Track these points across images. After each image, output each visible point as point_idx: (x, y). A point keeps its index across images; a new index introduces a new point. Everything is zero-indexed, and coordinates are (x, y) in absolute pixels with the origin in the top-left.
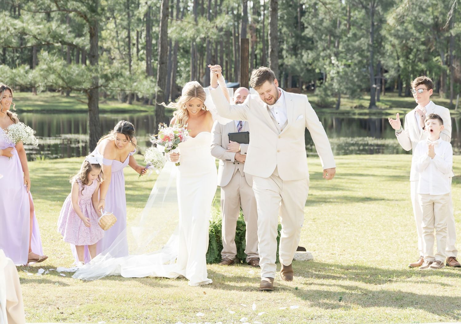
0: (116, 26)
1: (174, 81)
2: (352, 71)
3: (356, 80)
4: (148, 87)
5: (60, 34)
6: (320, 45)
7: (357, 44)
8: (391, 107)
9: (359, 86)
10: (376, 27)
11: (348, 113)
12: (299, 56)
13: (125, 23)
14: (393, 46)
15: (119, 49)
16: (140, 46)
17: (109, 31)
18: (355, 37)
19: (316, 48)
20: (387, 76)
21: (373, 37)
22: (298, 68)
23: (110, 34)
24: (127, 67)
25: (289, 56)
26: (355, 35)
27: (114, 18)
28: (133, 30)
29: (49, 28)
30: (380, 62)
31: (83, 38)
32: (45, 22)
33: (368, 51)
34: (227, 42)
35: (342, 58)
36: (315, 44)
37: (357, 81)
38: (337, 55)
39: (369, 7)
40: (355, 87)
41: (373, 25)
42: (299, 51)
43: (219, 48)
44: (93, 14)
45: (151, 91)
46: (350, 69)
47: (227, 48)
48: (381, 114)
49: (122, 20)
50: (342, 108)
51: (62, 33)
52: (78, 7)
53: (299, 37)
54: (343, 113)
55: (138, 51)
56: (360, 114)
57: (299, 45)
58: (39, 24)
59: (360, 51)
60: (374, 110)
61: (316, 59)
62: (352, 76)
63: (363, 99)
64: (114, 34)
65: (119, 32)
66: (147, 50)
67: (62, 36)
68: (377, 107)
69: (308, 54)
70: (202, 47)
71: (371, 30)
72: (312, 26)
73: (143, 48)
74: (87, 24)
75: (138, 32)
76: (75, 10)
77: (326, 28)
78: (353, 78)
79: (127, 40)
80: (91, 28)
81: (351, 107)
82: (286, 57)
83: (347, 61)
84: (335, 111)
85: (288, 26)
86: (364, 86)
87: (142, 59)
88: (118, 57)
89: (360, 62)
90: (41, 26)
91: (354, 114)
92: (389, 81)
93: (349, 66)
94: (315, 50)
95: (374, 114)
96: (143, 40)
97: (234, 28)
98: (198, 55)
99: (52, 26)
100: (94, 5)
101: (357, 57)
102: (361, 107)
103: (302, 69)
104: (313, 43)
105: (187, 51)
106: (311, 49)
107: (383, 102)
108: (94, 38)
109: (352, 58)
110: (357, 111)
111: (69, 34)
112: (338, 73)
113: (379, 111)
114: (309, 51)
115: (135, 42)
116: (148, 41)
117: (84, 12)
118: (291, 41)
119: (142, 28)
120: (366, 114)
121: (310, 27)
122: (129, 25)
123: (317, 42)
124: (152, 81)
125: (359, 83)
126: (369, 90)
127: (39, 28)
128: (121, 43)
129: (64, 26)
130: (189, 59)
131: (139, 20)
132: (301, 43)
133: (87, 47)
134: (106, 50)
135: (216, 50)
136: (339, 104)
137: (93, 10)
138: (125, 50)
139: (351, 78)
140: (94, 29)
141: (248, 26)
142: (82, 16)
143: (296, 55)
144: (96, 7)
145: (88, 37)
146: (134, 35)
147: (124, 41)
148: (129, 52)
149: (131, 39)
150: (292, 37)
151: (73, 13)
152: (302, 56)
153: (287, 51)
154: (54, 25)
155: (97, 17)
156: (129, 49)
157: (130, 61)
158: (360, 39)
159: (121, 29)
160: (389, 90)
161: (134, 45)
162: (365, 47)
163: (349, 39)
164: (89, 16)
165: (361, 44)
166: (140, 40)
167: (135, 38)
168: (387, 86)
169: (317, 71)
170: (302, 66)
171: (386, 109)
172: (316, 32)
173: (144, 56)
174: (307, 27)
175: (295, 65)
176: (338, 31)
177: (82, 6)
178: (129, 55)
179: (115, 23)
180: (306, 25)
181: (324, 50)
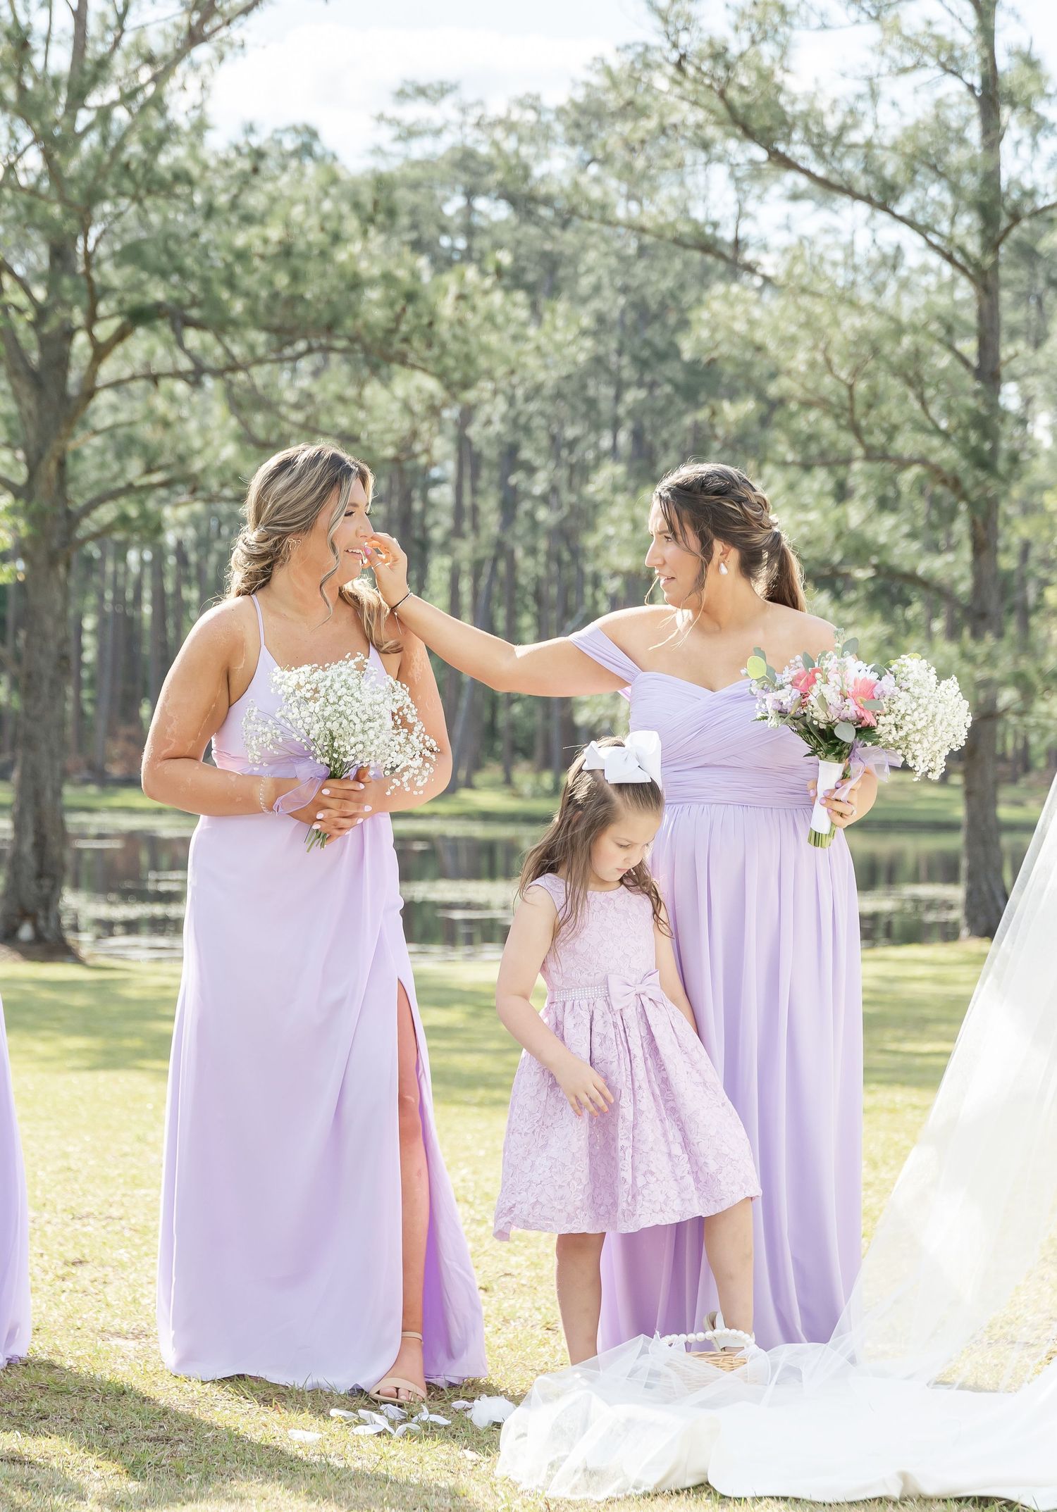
5: (875, 542)
29: (838, 522)
31: (950, 557)
32: (829, 502)
44: (981, 475)
51: (882, 539)
52: (931, 450)
58: (804, 508)
67: (881, 549)
74: (963, 507)
76: (923, 461)
80: (974, 524)
90: (813, 516)
99: (845, 516)
100: (987, 446)
108: (984, 556)
111: (904, 544)
117: (954, 469)
127: (807, 523)
129: (889, 521)
133: (964, 587)
137: (983, 462)
140: (985, 526)
142: (944, 482)
144: (994, 451)
145: (966, 554)
151: (915, 471)
154: (855, 514)
155: (994, 486)
164: (968, 483)
177: (944, 446)
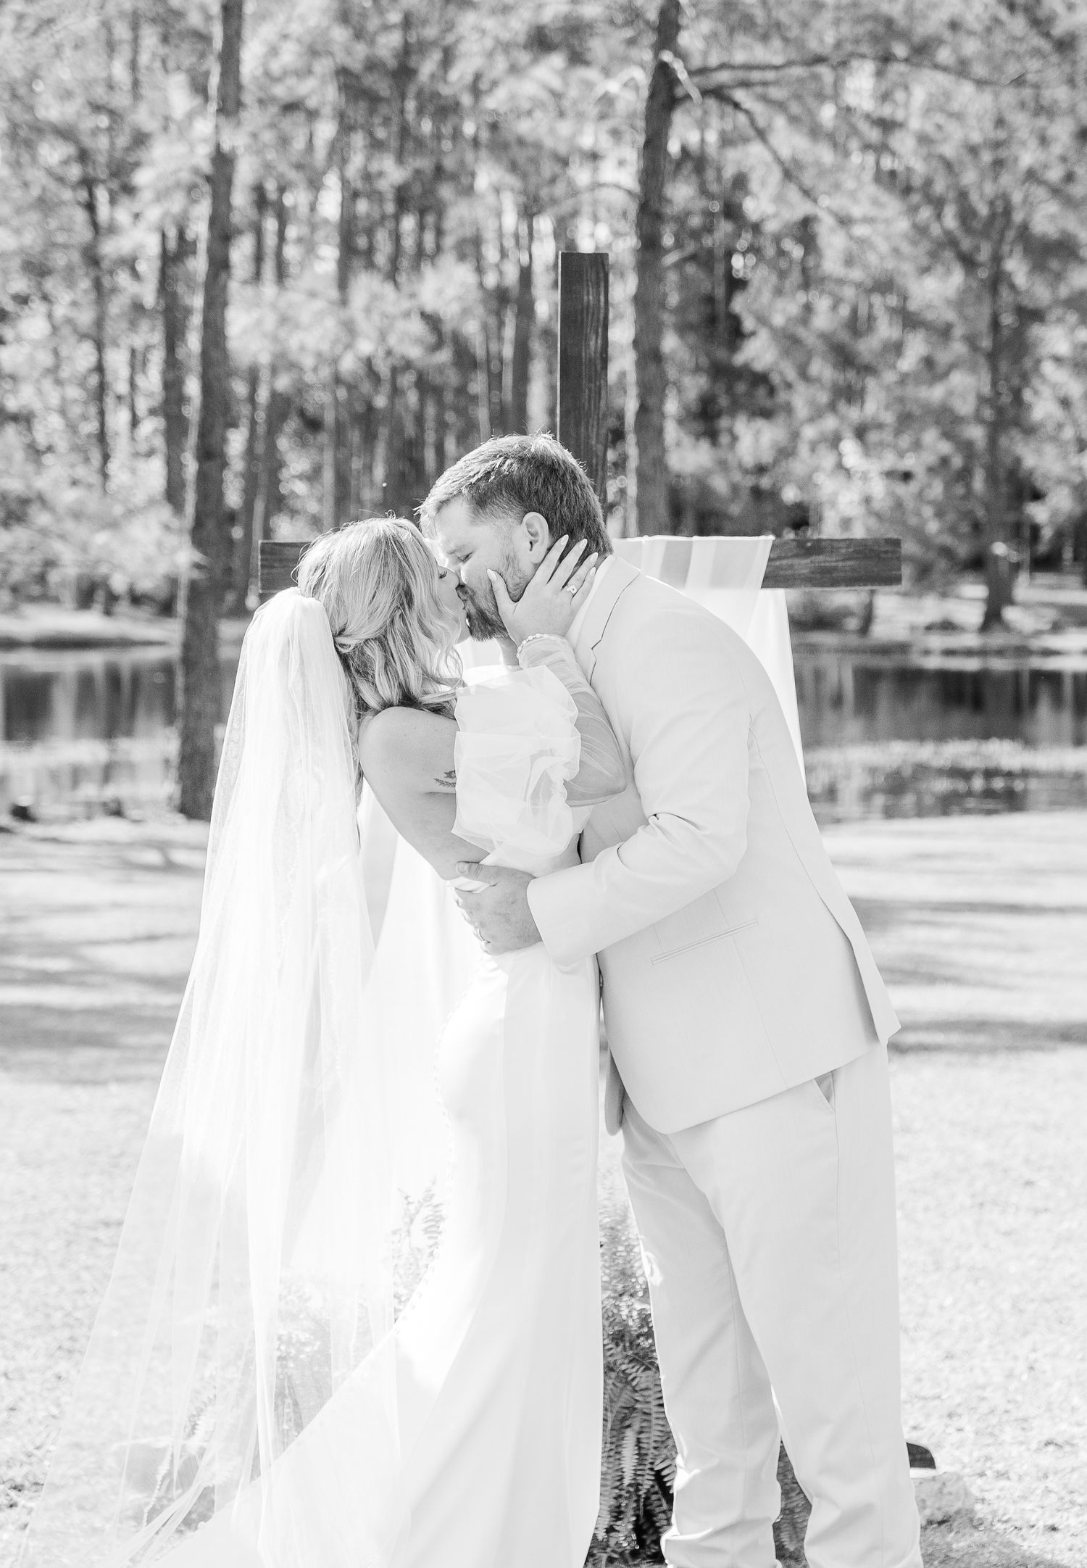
0: (55, 329)
1: (267, 532)
2: (920, 496)
3: (933, 527)
4: (152, 550)
6: (801, 399)
7: (936, 393)
8: (1056, 628)
9: (946, 552)
10: (1005, 332)
11: (903, 648)
12: (724, 439)
13: (86, 317)
14: (1065, 403)
15: (63, 412)
16: (142, 405)
17: (26, 349)
18: (931, 369)
19: (788, 409)
20: (1039, 513)
21: (994, 370)
22: (720, 484)
23: (31, 359)
24: (95, 479)
25: (687, 440)
26: (928, 362)
27: (46, 298)
28: (116, 344)
30: (1018, 461)
33: (978, 419)
34: (461, 390)
35: (881, 444)
36: (782, 396)
37: (941, 532)
38: (861, 433)
39: (984, 255)
40: (931, 555)
41: (995, 324)
42: (724, 423)
43: (431, 411)
45: (162, 568)
46: (913, 487)
47: (461, 412)
48: (1022, 651)
49: (74, 304)
50: (882, 631)
53: (722, 373)
54: (885, 650)
55: (135, 422)
56: (949, 653)
57: (723, 401)
59: (947, 420)
60: (997, 639)
61: (786, 452)
62: (918, 514)
63: (958, 597)
64: (45, 359)
65: (64, 351)
66: (168, 417)
68: (1007, 627)
69: (757, 434)
70: (370, 408)
71: (986, 343)
72: (773, 330)
73: (152, 412)
75: (133, 352)
77: (824, 337)
78: (924, 522)
79: (94, 380)
81: (913, 628)
82: (678, 444)
83: (901, 455)
84: (853, 640)
85: (682, 329)
86: (963, 550)
87: (150, 453)
88: (62, 444)
89: (945, 461)
91: (927, 652)
92: (1047, 533)
93: (907, 476)
94: (781, 419)
95: (1000, 652)
96: (152, 380)
97: (487, 339)
98: (355, 436)
101: (935, 444)
102: (947, 626)
103: (735, 489)
104: (772, 391)
105: (313, 424)
106: (767, 414)
107: (1026, 606)
109: (917, 446)
110: (937, 641)
112: (867, 500)
113: (1013, 640)
114: (760, 423)
115: (122, 387)
116: (173, 386)
118: (695, 386)
119: (151, 335)
120: (969, 653)
121: (764, 335)
122: (100, 322)
123: (789, 386)
124: (167, 528)
125: (947, 540)
126: (978, 564)
128: (73, 392)
130: (321, 450)
131: (138, 308)
132: (730, 390)
134: (15, 418)
135: (419, 419)
136: (868, 618)
138: (85, 418)
139: (913, 521)
141: (535, 331)
143: (712, 435)
146: (117, 361)
147: (82, 384)
148: (102, 424)
149: (109, 377)
150: (697, 369)
152: (735, 438)
153: (680, 422)
156: (102, 413)
157: (106, 457)
158: (945, 375)
159: (72, 339)
160: (1046, 563)
161: (119, 398)
162: (965, 407)
163: (904, 379)
165: (950, 393)
166: (141, 381)
167: (124, 372)
168: (1043, 548)
169: (790, 495)
170: (737, 477)
171: (1038, 633)
172: (786, 353)
173: (159, 442)
174: (753, 334)
175: (709, 473)
176: (867, 347)
178: (102, 437)
179: (50, 316)
180: (748, 324)
181: (814, 418)
